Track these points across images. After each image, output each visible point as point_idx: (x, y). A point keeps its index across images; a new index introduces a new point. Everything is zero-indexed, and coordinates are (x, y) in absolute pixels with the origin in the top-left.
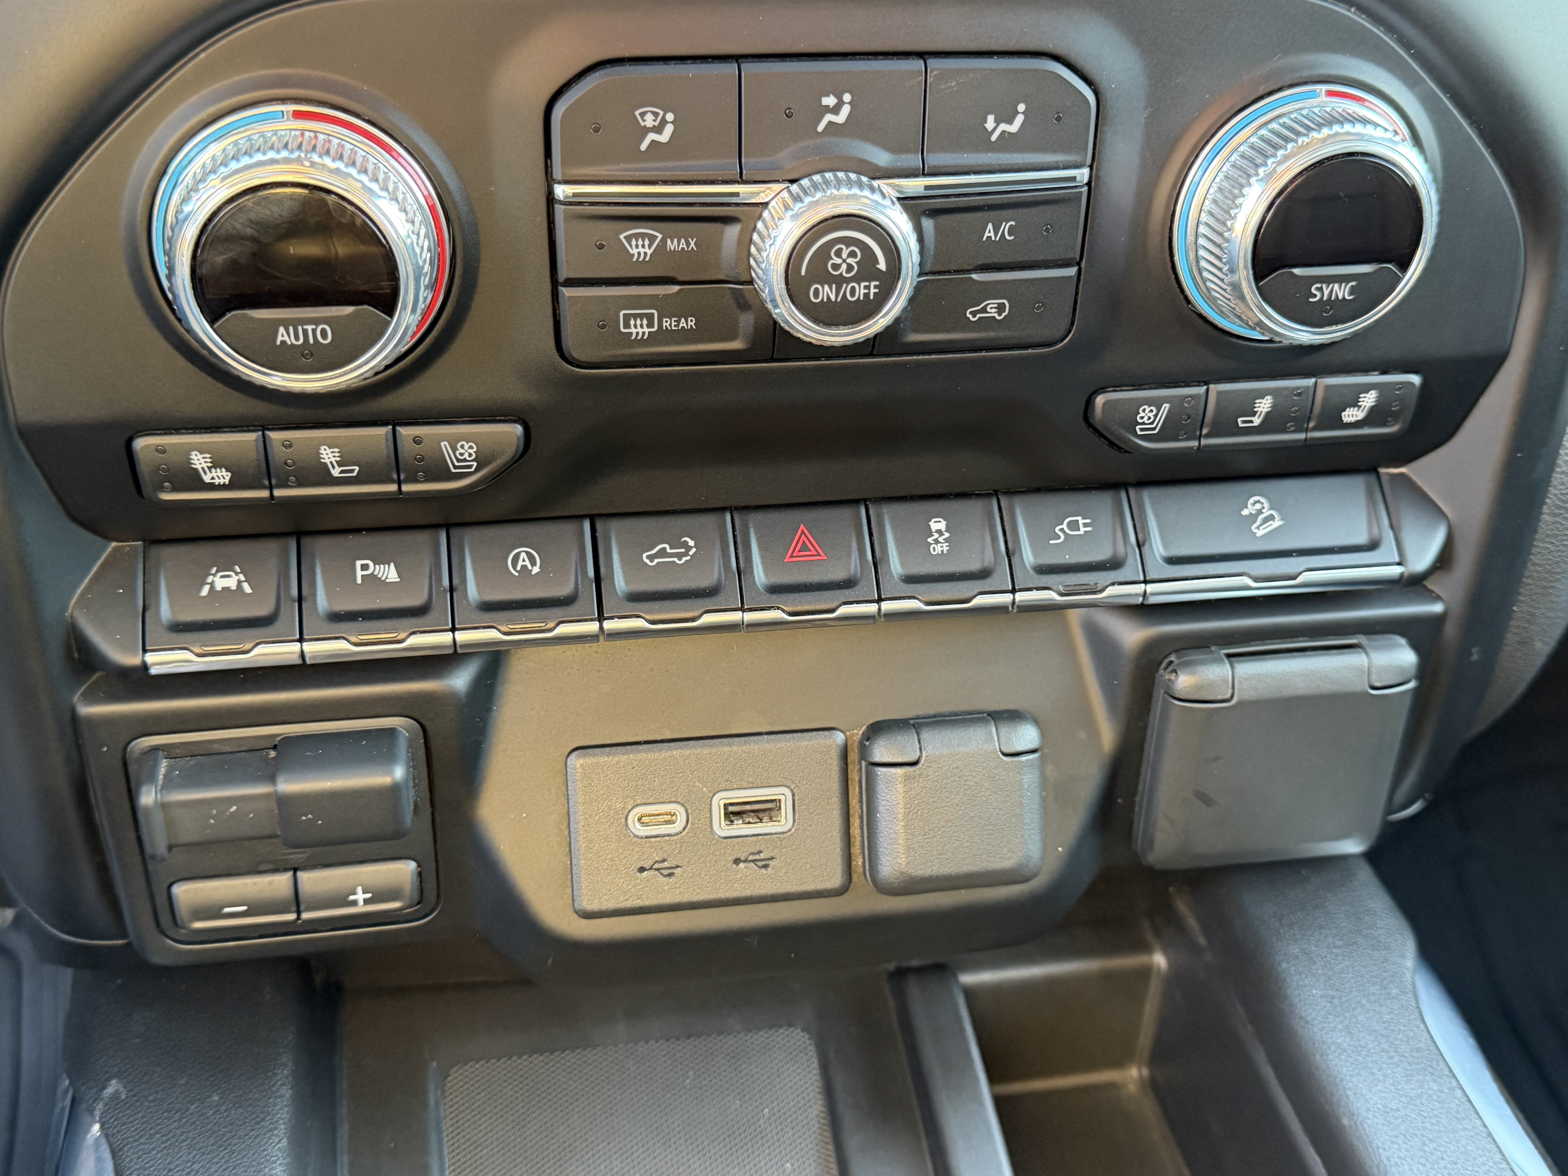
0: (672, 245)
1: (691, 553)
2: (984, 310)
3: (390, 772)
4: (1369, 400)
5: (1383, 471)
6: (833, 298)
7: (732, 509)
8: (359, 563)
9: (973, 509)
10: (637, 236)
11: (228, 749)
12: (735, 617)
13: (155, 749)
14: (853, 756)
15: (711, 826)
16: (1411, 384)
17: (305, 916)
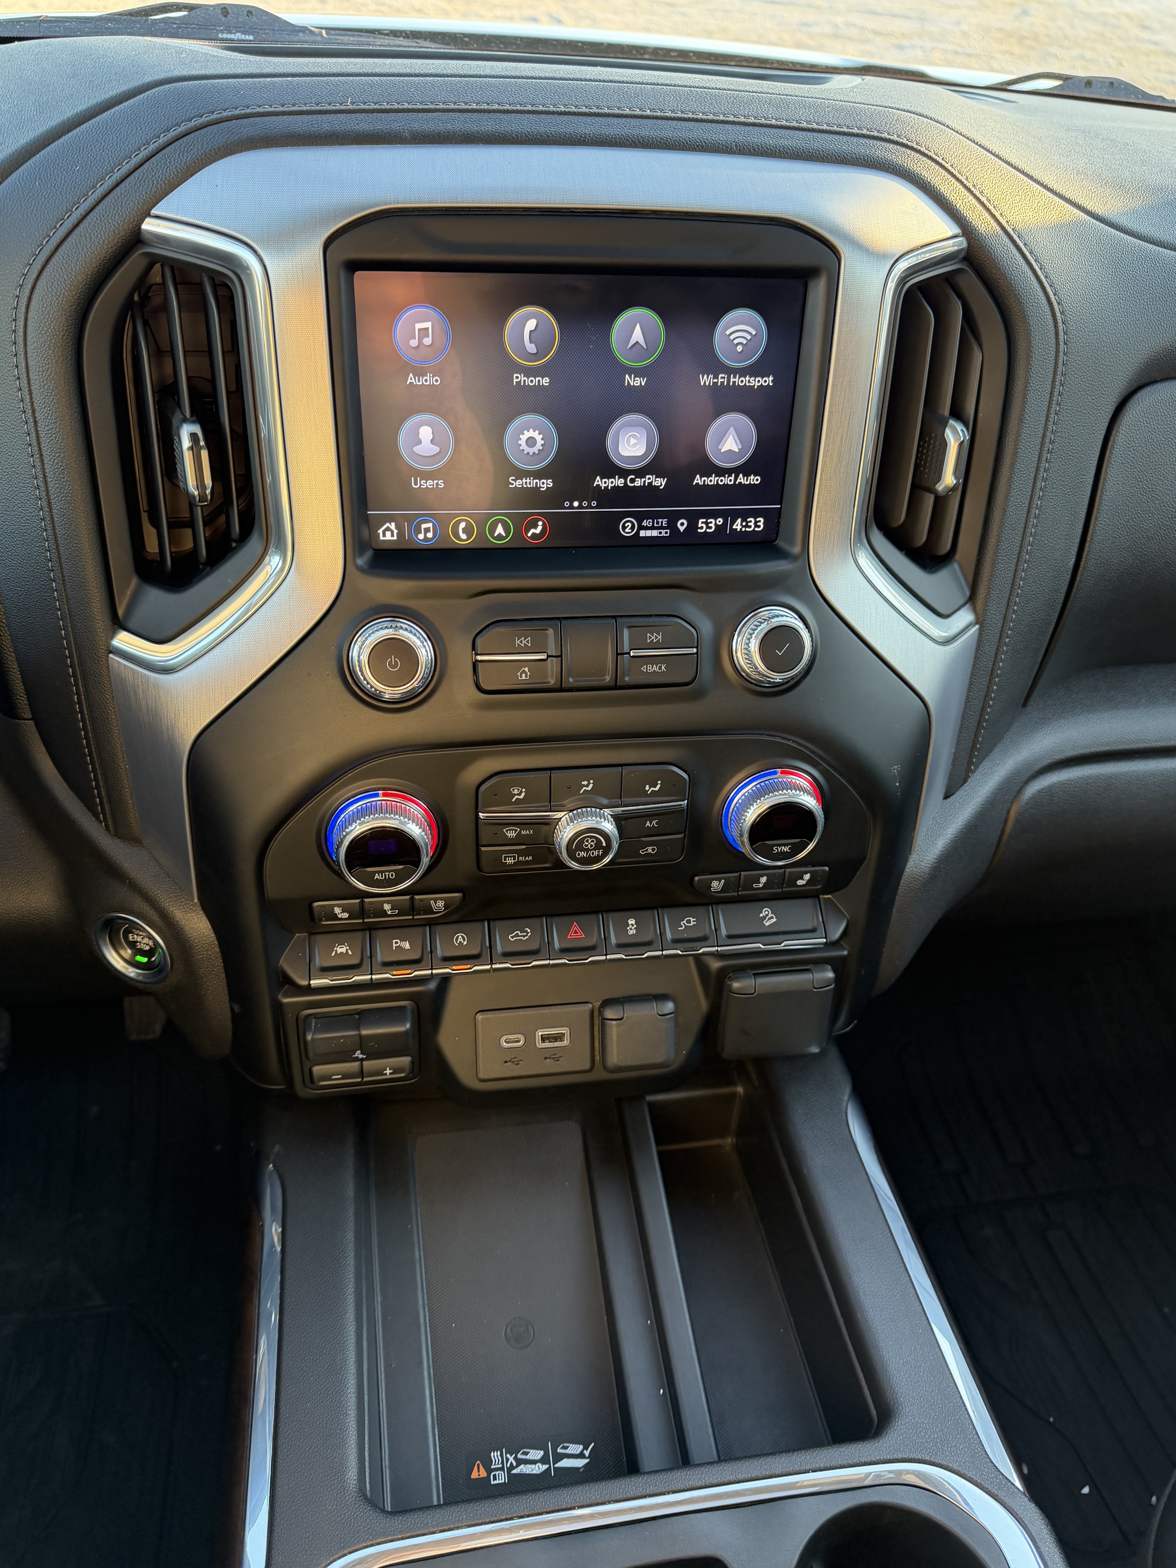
0: (523, 832)
1: (529, 935)
2: (647, 850)
3: (405, 1025)
4: (807, 877)
5: (821, 896)
6: (585, 856)
7: (546, 916)
8: (394, 941)
9: (647, 914)
10: (510, 830)
11: (339, 1014)
12: (547, 962)
13: (310, 1015)
14: (596, 1013)
15: (535, 1044)
16: (824, 871)
17: (365, 1079)
